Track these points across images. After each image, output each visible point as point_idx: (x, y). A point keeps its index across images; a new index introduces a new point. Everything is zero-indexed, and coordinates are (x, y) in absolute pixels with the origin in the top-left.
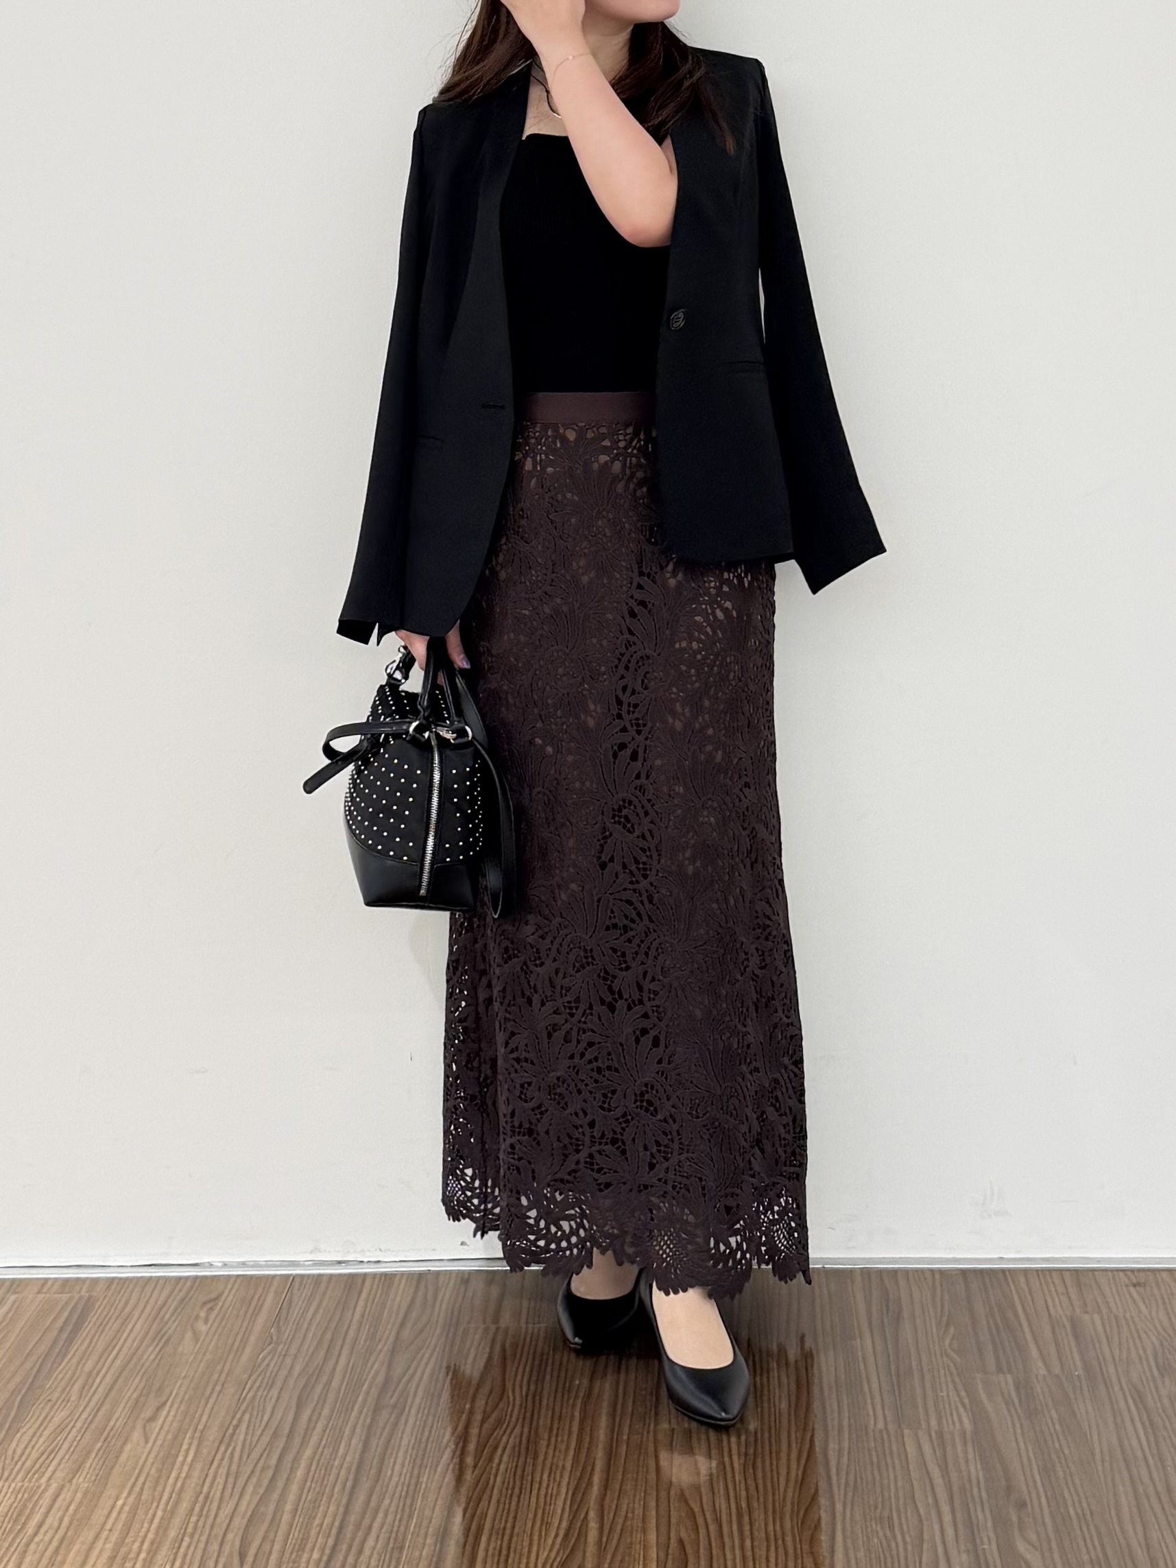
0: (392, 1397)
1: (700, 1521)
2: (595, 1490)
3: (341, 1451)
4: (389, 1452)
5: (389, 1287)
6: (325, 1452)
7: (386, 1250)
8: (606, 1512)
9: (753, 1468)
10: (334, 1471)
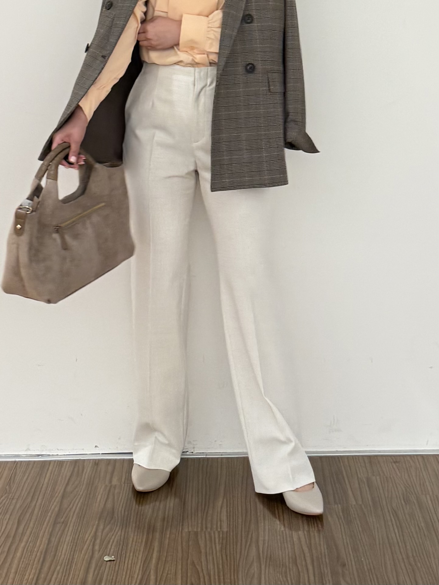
0: (62, 518)
1: (201, 575)
2: (154, 561)
3: (38, 544)
4: (60, 543)
5: (62, 467)
6: (30, 544)
7: (61, 449)
8: (158, 571)
9: (225, 549)
10: (35, 553)
